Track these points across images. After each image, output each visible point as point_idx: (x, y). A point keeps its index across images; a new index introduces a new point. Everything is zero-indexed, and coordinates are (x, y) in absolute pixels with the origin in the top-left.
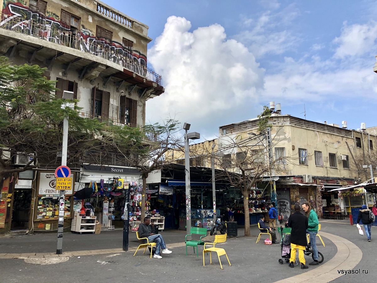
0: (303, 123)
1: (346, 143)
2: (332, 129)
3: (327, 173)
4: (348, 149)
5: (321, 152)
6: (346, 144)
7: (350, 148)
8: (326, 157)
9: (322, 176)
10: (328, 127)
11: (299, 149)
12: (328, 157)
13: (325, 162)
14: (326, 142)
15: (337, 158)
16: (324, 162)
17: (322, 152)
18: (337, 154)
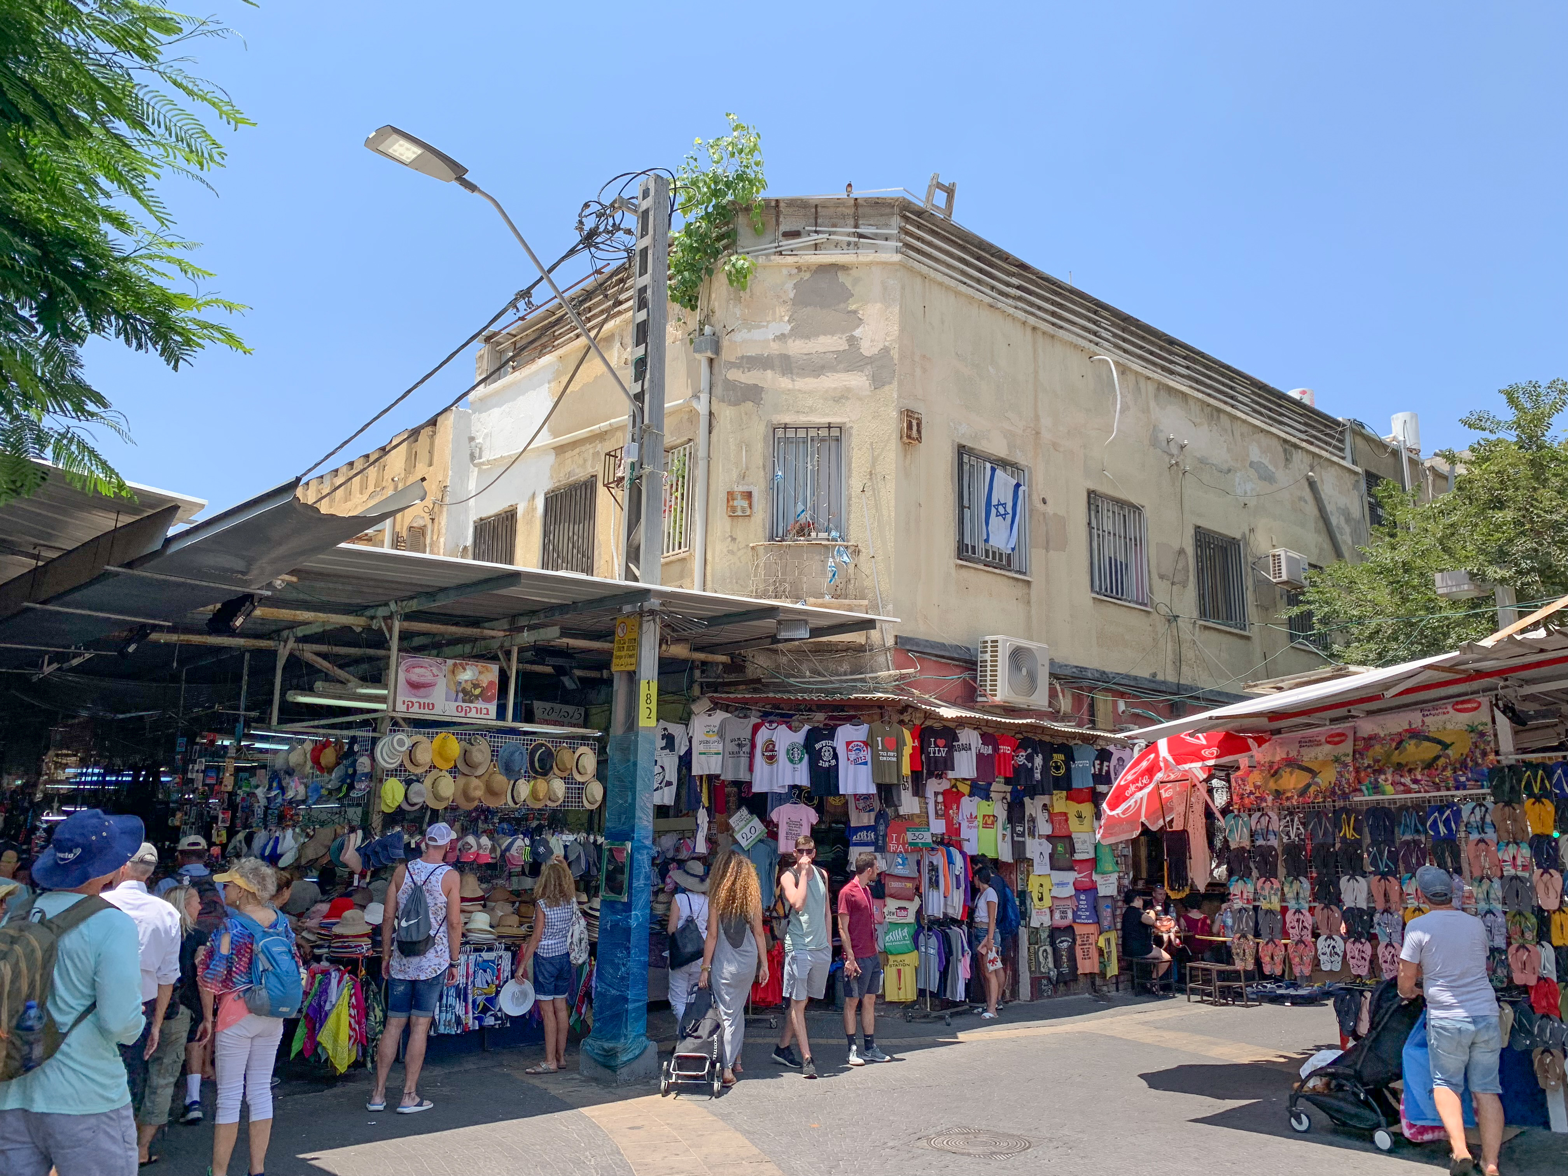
0: (1008, 284)
1: (1312, 484)
2: (1223, 384)
3: (1178, 661)
4: (1321, 524)
5: (1137, 509)
6: (1307, 493)
7: (1334, 521)
8: (1176, 547)
9: (1134, 673)
10: (1195, 361)
11: (960, 455)
12: (1190, 550)
13: (1166, 584)
14: (1175, 450)
15: (1246, 570)
16: (1155, 576)
17: (1147, 513)
18: (1247, 544)
